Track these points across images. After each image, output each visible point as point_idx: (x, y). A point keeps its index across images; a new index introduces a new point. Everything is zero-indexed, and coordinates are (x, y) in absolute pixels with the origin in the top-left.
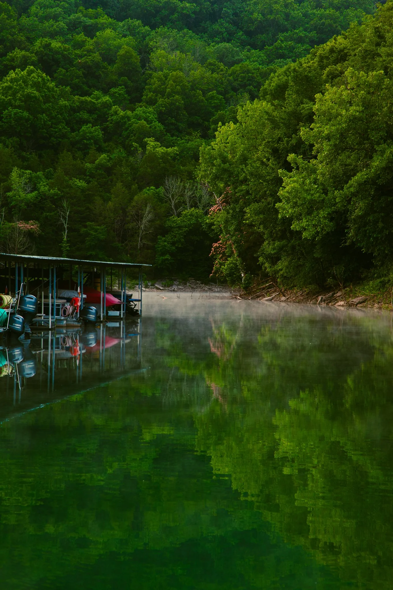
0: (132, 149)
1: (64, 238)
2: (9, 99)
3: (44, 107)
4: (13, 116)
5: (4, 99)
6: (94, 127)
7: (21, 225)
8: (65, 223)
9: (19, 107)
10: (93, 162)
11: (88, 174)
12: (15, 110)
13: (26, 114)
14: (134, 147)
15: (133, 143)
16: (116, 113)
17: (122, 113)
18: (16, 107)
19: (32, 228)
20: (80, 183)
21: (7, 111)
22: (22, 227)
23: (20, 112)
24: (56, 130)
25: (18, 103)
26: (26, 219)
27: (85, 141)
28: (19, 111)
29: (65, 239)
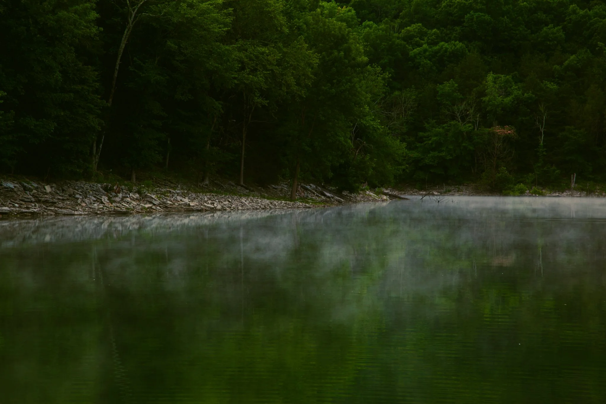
0: (597, 49)
1: (540, 143)
2: (470, 3)
3: (505, 9)
4: (475, 19)
5: (465, 3)
6: (556, 28)
7: (498, 130)
8: (542, 127)
9: (481, 10)
10: (561, 64)
11: (557, 76)
12: (477, 14)
13: (487, 17)
14: (599, 46)
15: (599, 43)
16: (574, 12)
17: (582, 12)
18: (476, 11)
19: (509, 133)
20: (553, 86)
21: (468, 15)
22: (500, 132)
23: (482, 16)
24: (517, 32)
25: (479, 6)
26: (502, 124)
27: (548, 43)
28: (481, 14)
29: (542, 144)
